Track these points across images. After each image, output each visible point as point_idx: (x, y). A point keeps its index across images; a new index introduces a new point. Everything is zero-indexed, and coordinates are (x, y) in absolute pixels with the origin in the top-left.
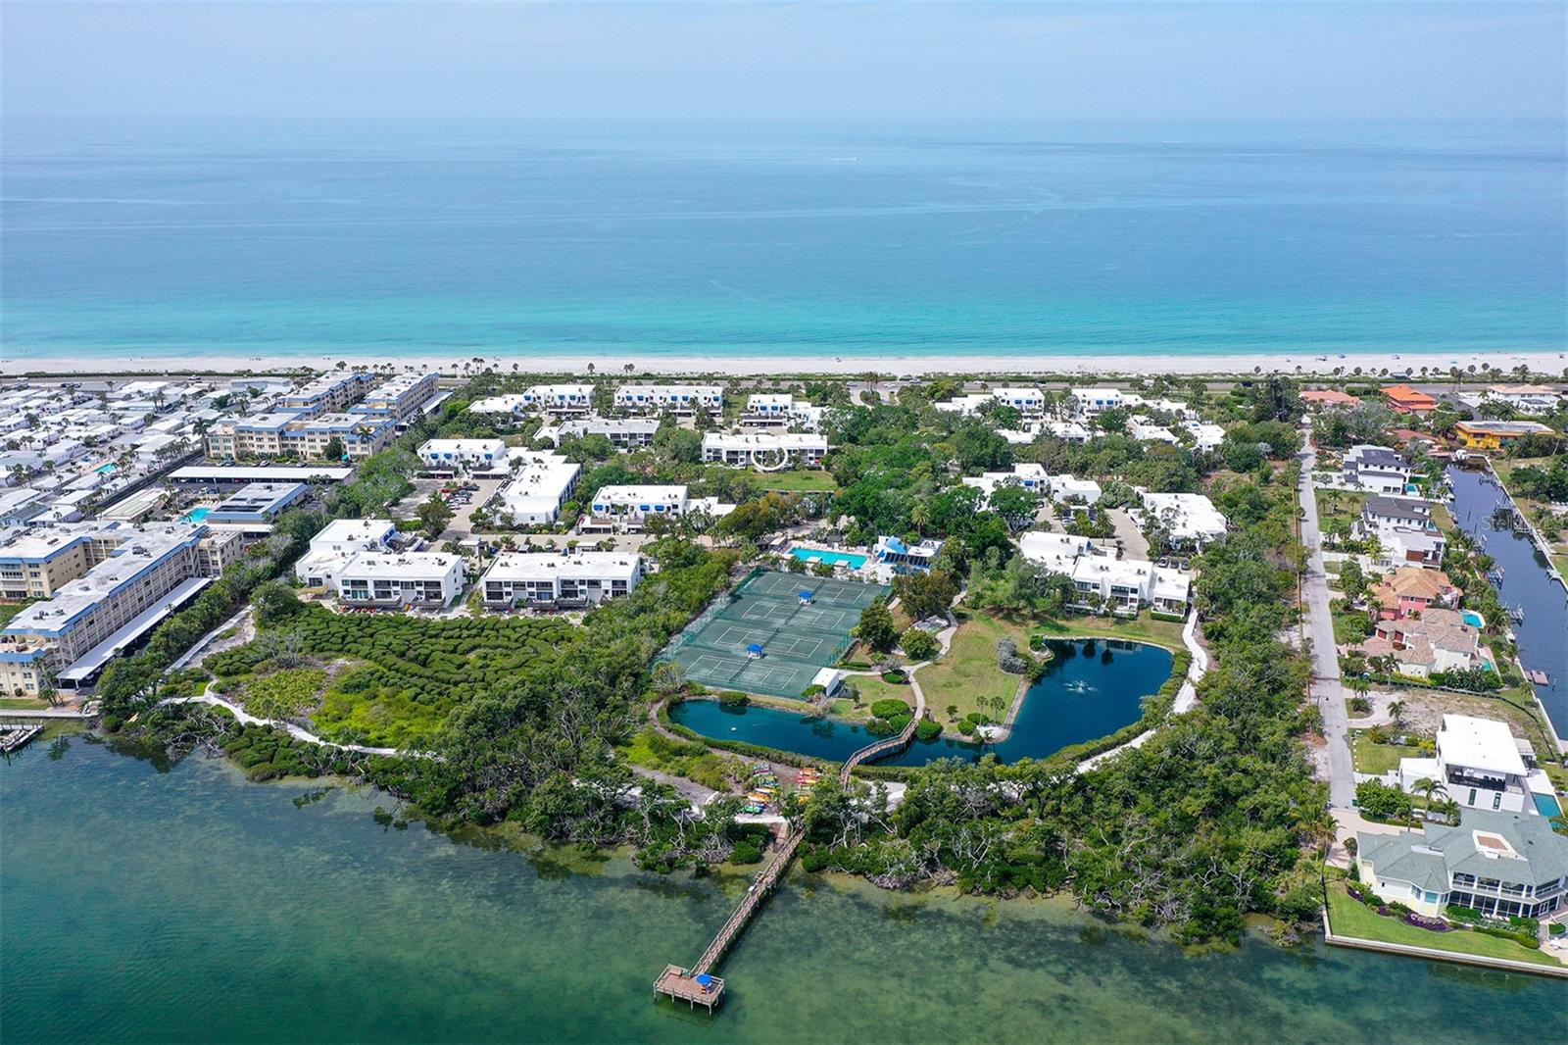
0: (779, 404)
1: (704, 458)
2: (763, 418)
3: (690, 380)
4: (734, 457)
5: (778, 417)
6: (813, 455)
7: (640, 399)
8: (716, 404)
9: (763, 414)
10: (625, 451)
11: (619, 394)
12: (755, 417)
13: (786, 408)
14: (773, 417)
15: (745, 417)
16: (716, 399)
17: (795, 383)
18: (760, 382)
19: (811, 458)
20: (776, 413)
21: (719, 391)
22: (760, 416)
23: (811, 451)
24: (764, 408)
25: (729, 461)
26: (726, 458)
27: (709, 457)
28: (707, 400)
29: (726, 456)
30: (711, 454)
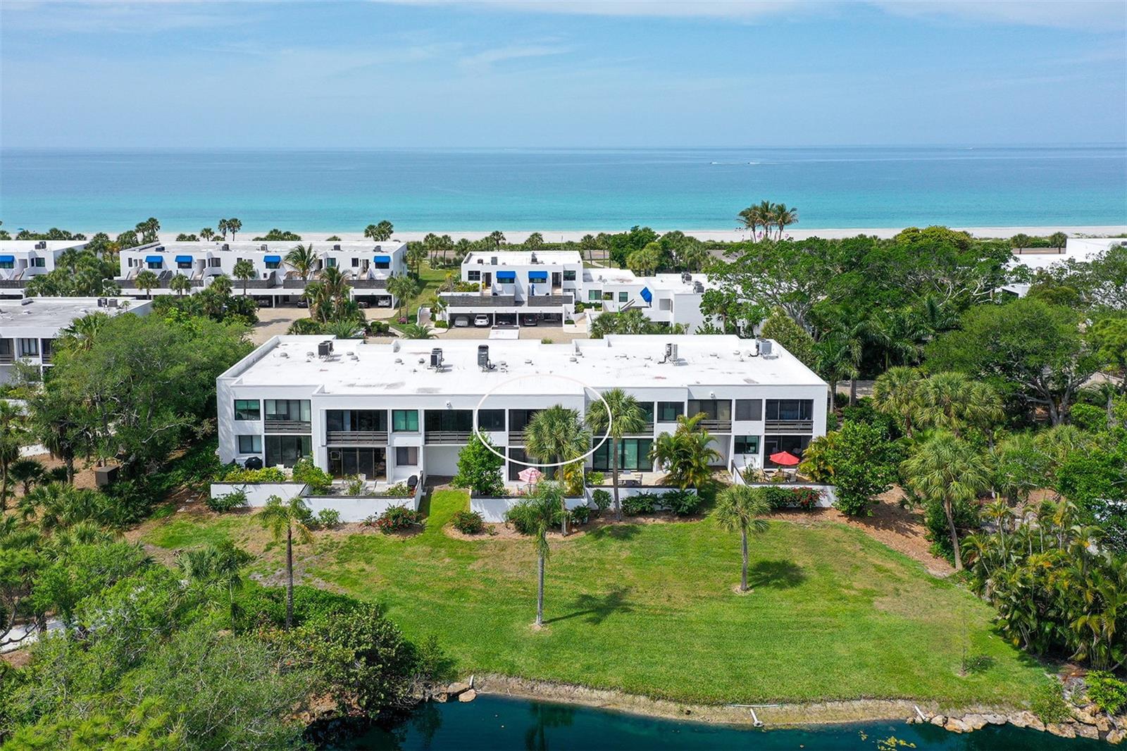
1: (227, 450)
2: (505, 303)
4: (364, 441)
5: (548, 300)
6: (756, 428)
7: (185, 262)
8: (381, 275)
9: (505, 290)
11: (132, 254)
13: (570, 276)
14: (535, 301)
15: (454, 302)
16: (382, 264)
19: (744, 445)
20: (544, 289)
21: (392, 248)
22: (496, 299)
24: (507, 277)
25: (342, 463)
26: (325, 450)
27: (245, 442)
28: (361, 265)
29: (329, 441)
30: (257, 427)
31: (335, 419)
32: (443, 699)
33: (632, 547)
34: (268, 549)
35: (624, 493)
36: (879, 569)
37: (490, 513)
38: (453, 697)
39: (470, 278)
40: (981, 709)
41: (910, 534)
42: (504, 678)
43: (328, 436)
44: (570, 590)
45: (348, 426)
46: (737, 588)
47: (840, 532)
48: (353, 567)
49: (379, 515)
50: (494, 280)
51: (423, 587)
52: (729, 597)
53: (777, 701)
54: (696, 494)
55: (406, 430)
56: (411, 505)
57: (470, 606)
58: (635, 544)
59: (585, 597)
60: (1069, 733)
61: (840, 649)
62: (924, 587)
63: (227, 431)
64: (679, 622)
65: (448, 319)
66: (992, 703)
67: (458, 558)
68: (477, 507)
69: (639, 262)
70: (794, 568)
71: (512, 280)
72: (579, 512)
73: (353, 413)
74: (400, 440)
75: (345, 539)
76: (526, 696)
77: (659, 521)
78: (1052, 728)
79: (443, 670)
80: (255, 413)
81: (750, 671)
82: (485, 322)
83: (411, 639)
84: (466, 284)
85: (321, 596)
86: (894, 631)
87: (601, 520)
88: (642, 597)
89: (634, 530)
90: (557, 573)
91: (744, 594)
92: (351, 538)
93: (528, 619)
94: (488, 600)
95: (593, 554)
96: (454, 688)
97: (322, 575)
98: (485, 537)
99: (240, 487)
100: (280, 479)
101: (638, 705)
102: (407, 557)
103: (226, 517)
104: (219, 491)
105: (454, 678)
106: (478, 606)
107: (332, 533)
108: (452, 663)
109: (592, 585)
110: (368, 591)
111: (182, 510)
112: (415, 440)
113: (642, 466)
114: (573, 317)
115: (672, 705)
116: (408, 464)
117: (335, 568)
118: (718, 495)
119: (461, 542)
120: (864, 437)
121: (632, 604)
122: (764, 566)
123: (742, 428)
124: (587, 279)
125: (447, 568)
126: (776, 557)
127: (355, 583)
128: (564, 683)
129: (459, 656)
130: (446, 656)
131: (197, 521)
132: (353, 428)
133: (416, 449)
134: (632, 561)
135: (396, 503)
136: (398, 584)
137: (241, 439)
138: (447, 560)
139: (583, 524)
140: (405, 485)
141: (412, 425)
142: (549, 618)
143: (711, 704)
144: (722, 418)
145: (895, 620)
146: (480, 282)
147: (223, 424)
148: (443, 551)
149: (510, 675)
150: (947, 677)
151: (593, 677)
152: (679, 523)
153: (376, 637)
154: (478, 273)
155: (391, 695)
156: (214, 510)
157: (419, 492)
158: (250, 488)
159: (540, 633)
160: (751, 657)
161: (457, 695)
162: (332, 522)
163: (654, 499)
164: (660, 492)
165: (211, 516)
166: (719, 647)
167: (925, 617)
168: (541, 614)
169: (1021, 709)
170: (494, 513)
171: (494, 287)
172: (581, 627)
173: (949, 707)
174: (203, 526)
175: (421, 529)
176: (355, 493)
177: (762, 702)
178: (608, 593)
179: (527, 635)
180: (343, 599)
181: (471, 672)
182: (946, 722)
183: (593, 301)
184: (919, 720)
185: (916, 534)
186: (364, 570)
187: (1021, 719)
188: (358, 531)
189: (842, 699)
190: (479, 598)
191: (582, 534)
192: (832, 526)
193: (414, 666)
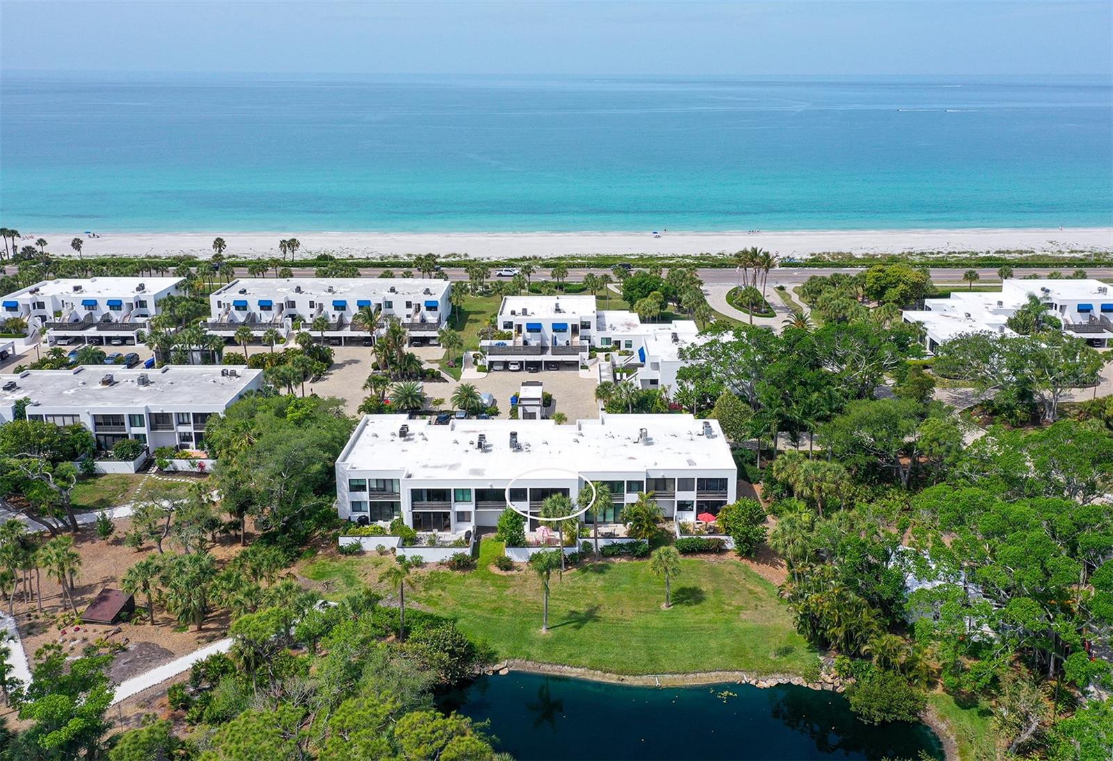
0: (569, 318)
2: (534, 351)
3: (387, 267)
6: (691, 496)
7: (266, 306)
8: (431, 318)
9: (533, 338)
10: (127, 468)
11: (221, 297)
12: (514, 351)
13: (586, 326)
14: (557, 350)
15: (492, 351)
16: (432, 307)
17: (599, 273)
18: (527, 270)
19: (683, 506)
21: (439, 288)
22: (526, 348)
23: (685, 484)
24: (535, 328)
25: (421, 521)
26: (411, 514)
27: (356, 506)
28: (413, 307)
29: (413, 508)
30: (365, 496)
31: (417, 495)
32: (491, 674)
33: (604, 578)
34: (381, 581)
35: (602, 543)
36: (750, 592)
37: (517, 556)
38: (496, 672)
39: (505, 327)
40: (778, 676)
41: (779, 567)
42: (524, 661)
43: (412, 505)
44: (563, 608)
45: (426, 498)
46: (663, 606)
47: (734, 567)
48: (434, 593)
49: (448, 559)
50: (524, 329)
51: (477, 606)
52: (657, 611)
53: (670, 673)
54: (647, 543)
55: (463, 501)
56: (468, 552)
57: (505, 618)
58: (607, 576)
59: (573, 612)
60: (818, 688)
61: (713, 644)
62: (773, 604)
63: (343, 496)
64: (626, 627)
65: (487, 364)
66: (784, 672)
67: (498, 587)
68: (510, 553)
69: (644, 310)
70: (700, 592)
71: (539, 330)
72: (573, 556)
73: (429, 491)
74: (460, 507)
75: (428, 574)
76: (536, 671)
77: (623, 560)
78: (811, 686)
79: (491, 658)
80: (363, 488)
81: (660, 656)
82: (517, 367)
83: (472, 640)
84: (502, 332)
85: (419, 616)
86: (746, 632)
87: (587, 560)
88: (607, 613)
89: (607, 567)
90: (557, 597)
91: (667, 609)
92: (431, 573)
93: (538, 627)
94: (516, 615)
95: (580, 583)
96: (496, 667)
97: (416, 599)
98: (515, 572)
99: (358, 538)
100: (381, 532)
101: (596, 675)
102: (467, 586)
103: (350, 558)
104: (344, 541)
105: (496, 661)
106: (510, 618)
107: (419, 570)
108: (495, 653)
109: (577, 604)
110: (445, 609)
111: (320, 552)
112: (470, 507)
113: (616, 520)
114: (588, 363)
115: (614, 676)
116: (464, 521)
117: (423, 593)
118: (653, 553)
119: (500, 576)
120: (751, 510)
121: (600, 617)
122: (683, 590)
123: (681, 496)
124: (601, 327)
125: (491, 594)
126: (691, 585)
127: (436, 604)
128: (557, 664)
129: (499, 649)
130: (492, 649)
131: (332, 561)
132: (429, 500)
133: (470, 512)
134: (603, 588)
135: (459, 551)
136: (462, 605)
137: (353, 503)
138: (491, 588)
139: (576, 563)
140: (463, 538)
141: (467, 498)
142: (551, 625)
143: (635, 675)
144: (669, 490)
145: (750, 625)
146: (513, 331)
147: (340, 492)
148: (488, 582)
149: (528, 660)
150: (765, 658)
151: (572, 660)
152: (636, 562)
153: (453, 642)
154: (511, 323)
155: (463, 672)
156: (342, 553)
157: (472, 539)
158: (364, 539)
159: (545, 635)
160: (662, 648)
161: (498, 671)
162: (419, 563)
163: (621, 546)
164: (625, 541)
165: (340, 558)
166: (645, 642)
167: (767, 623)
168: (546, 624)
169: (798, 675)
170: (519, 556)
171: (524, 336)
172: (569, 631)
173: (761, 675)
174: (336, 564)
175: (475, 567)
176: (433, 544)
177: (663, 673)
178: (586, 609)
179: (538, 637)
180: (431, 617)
181: (506, 658)
182: (757, 683)
183: (605, 347)
184: (743, 682)
185: (782, 566)
186: (440, 595)
187: (796, 681)
188: (435, 569)
189: (705, 671)
190: (511, 613)
191: (575, 570)
192: (730, 563)
193: (474, 656)
